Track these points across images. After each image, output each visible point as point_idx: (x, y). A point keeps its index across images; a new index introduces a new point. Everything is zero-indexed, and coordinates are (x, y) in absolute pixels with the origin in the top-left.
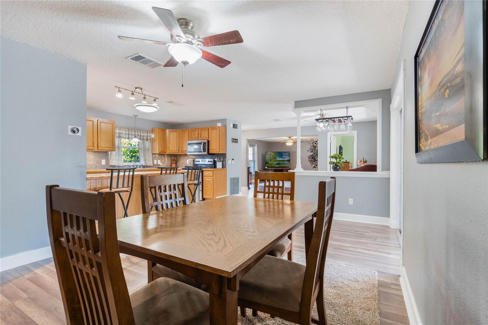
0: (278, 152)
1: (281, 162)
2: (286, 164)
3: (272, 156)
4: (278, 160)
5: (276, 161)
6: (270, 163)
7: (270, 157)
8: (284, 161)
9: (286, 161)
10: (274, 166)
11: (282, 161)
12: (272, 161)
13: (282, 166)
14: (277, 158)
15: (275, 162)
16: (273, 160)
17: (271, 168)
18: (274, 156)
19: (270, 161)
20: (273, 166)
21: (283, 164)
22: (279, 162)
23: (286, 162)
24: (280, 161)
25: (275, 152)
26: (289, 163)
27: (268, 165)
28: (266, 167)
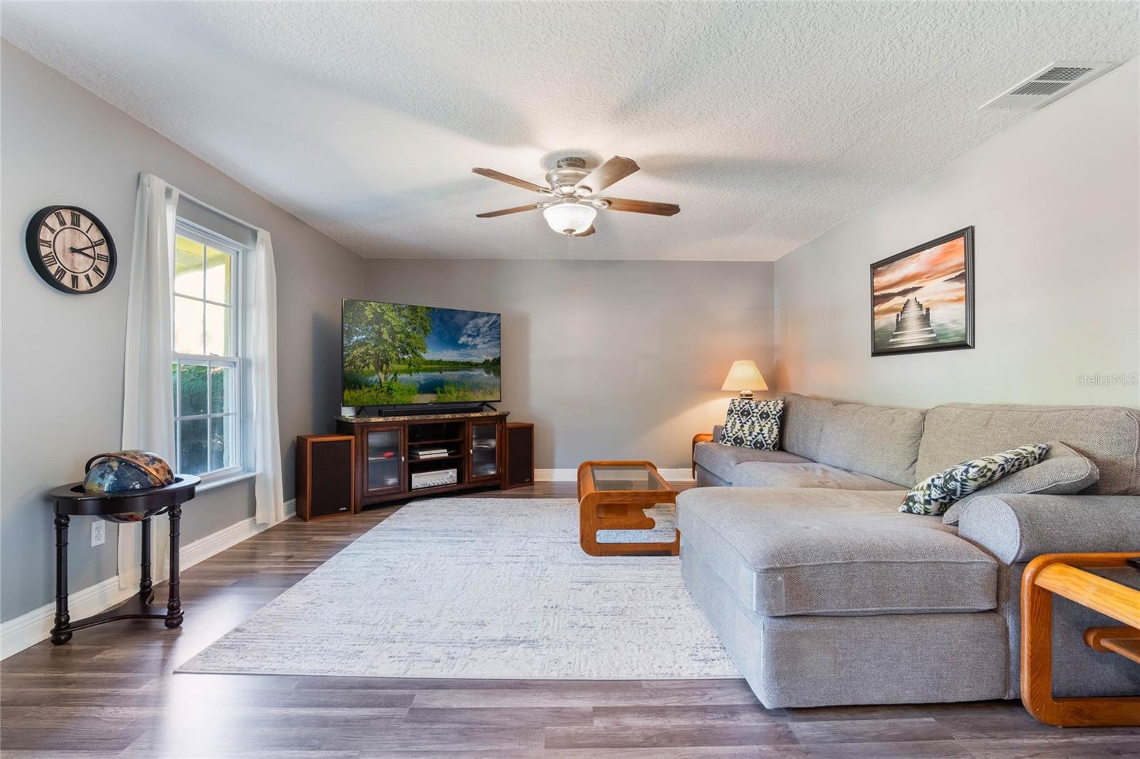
0: (431, 311)
1: (448, 375)
2: (476, 387)
3: (393, 333)
4: (431, 362)
5: (414, 367)
6: (375, 378)
7: (379, 339)
8: (470, 366)
9: (477, 365)
10: (406, 399)
11: (454, 366)
12: (394, 366)
13: (453, 396)
14: (424, 350)
15: (410, 373)
16: (398, 361)
17: (380, 414)
18: (408, 336)
19: (379, 369)
20: (398, 398)
21: (459, 384)
22: (437, 374)
23: (476, 372)
24: (441, 365)
25: (413, 309)
26: (496, 380)
27: (365, 396)
28: (348, 413)
